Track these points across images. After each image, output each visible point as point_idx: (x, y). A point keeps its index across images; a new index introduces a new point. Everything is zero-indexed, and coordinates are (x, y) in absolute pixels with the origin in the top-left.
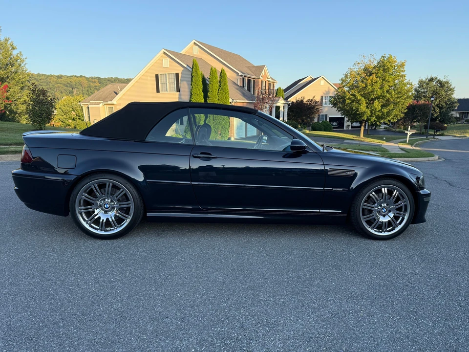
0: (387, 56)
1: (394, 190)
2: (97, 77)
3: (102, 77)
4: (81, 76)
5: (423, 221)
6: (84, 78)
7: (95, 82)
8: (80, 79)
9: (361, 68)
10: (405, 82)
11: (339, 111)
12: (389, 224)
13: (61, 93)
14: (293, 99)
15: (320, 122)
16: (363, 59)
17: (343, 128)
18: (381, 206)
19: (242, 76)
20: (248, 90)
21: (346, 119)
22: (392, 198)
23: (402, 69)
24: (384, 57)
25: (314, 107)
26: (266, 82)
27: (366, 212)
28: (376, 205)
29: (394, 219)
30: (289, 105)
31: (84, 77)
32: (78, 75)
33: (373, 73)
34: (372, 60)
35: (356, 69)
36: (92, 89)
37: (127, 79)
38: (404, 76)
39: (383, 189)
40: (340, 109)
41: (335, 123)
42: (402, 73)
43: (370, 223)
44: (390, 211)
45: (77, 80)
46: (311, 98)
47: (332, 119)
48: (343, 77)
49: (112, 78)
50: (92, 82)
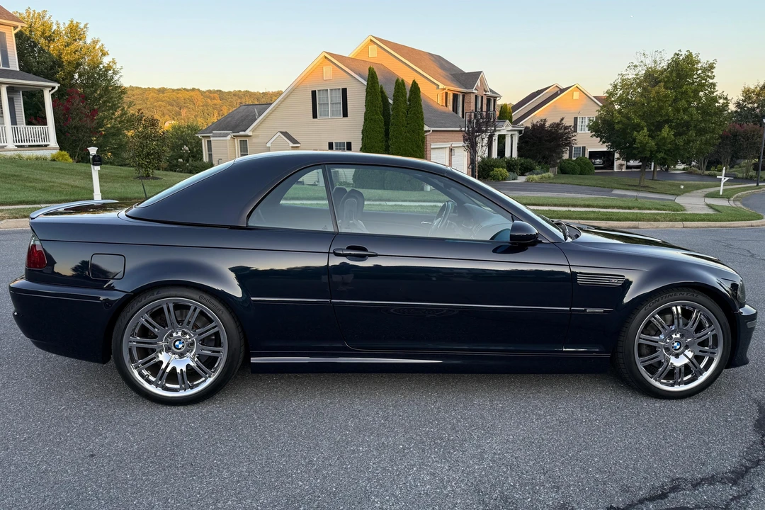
0: (684, 53)
1: (694, 309)
2: (217, 91)
3: (225, 90)
4: (193, 90)
5: (745, 362)
6: (198, 93)
7: (214, 99)
8: (192, 93)
9: (640, 73)
10: (715, 94)
11: (604, 142)
12: (687, 369)
13: (163, 114)
14: (527, 123)
15: (574, 159)
16: (643, 59)
17: (613, 169)
18: (671, 338)
19: (444, 89)
20: (453, 111)
21: (617, 155)
22: (691, 323)
23: (710, 74)
24: (678, 55)
25: (563, 135)
26: (482, 97)
27: (644, 351)
28: (662, 337)
29: (694, 361)
30: (520, 132)
31: (198, 90)
32: (189, 87)
33: (660, 82)
34: (658, 59)
35: (631, 75)
36: (211, 109)
37: (263, 93)
38: (714, 85)
39: (674, 308)
40: (605, 139)
41: (598, 160)
42: (711, 81)
43: (652, 369)
44: (687, 347)
45: (187, 95)
46: (557, 121)
47: (594, 155)
48: (610, 88)
49: (240, 91)
50: (210, 97)
